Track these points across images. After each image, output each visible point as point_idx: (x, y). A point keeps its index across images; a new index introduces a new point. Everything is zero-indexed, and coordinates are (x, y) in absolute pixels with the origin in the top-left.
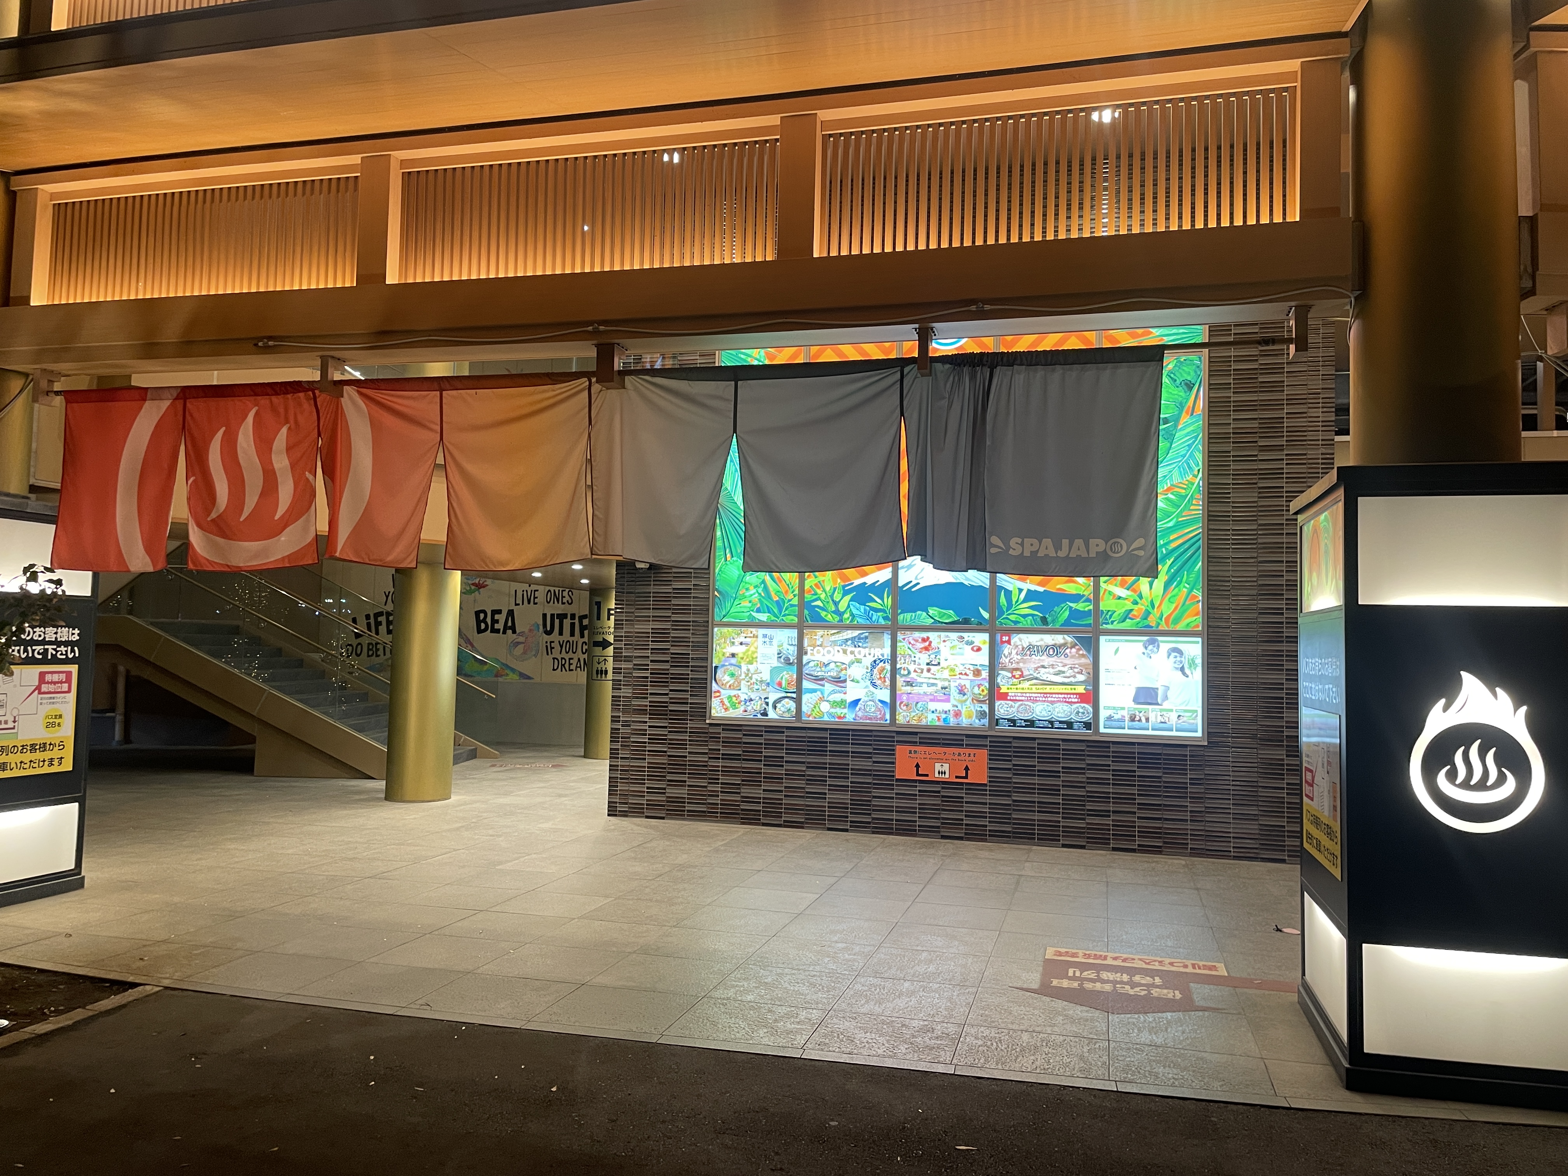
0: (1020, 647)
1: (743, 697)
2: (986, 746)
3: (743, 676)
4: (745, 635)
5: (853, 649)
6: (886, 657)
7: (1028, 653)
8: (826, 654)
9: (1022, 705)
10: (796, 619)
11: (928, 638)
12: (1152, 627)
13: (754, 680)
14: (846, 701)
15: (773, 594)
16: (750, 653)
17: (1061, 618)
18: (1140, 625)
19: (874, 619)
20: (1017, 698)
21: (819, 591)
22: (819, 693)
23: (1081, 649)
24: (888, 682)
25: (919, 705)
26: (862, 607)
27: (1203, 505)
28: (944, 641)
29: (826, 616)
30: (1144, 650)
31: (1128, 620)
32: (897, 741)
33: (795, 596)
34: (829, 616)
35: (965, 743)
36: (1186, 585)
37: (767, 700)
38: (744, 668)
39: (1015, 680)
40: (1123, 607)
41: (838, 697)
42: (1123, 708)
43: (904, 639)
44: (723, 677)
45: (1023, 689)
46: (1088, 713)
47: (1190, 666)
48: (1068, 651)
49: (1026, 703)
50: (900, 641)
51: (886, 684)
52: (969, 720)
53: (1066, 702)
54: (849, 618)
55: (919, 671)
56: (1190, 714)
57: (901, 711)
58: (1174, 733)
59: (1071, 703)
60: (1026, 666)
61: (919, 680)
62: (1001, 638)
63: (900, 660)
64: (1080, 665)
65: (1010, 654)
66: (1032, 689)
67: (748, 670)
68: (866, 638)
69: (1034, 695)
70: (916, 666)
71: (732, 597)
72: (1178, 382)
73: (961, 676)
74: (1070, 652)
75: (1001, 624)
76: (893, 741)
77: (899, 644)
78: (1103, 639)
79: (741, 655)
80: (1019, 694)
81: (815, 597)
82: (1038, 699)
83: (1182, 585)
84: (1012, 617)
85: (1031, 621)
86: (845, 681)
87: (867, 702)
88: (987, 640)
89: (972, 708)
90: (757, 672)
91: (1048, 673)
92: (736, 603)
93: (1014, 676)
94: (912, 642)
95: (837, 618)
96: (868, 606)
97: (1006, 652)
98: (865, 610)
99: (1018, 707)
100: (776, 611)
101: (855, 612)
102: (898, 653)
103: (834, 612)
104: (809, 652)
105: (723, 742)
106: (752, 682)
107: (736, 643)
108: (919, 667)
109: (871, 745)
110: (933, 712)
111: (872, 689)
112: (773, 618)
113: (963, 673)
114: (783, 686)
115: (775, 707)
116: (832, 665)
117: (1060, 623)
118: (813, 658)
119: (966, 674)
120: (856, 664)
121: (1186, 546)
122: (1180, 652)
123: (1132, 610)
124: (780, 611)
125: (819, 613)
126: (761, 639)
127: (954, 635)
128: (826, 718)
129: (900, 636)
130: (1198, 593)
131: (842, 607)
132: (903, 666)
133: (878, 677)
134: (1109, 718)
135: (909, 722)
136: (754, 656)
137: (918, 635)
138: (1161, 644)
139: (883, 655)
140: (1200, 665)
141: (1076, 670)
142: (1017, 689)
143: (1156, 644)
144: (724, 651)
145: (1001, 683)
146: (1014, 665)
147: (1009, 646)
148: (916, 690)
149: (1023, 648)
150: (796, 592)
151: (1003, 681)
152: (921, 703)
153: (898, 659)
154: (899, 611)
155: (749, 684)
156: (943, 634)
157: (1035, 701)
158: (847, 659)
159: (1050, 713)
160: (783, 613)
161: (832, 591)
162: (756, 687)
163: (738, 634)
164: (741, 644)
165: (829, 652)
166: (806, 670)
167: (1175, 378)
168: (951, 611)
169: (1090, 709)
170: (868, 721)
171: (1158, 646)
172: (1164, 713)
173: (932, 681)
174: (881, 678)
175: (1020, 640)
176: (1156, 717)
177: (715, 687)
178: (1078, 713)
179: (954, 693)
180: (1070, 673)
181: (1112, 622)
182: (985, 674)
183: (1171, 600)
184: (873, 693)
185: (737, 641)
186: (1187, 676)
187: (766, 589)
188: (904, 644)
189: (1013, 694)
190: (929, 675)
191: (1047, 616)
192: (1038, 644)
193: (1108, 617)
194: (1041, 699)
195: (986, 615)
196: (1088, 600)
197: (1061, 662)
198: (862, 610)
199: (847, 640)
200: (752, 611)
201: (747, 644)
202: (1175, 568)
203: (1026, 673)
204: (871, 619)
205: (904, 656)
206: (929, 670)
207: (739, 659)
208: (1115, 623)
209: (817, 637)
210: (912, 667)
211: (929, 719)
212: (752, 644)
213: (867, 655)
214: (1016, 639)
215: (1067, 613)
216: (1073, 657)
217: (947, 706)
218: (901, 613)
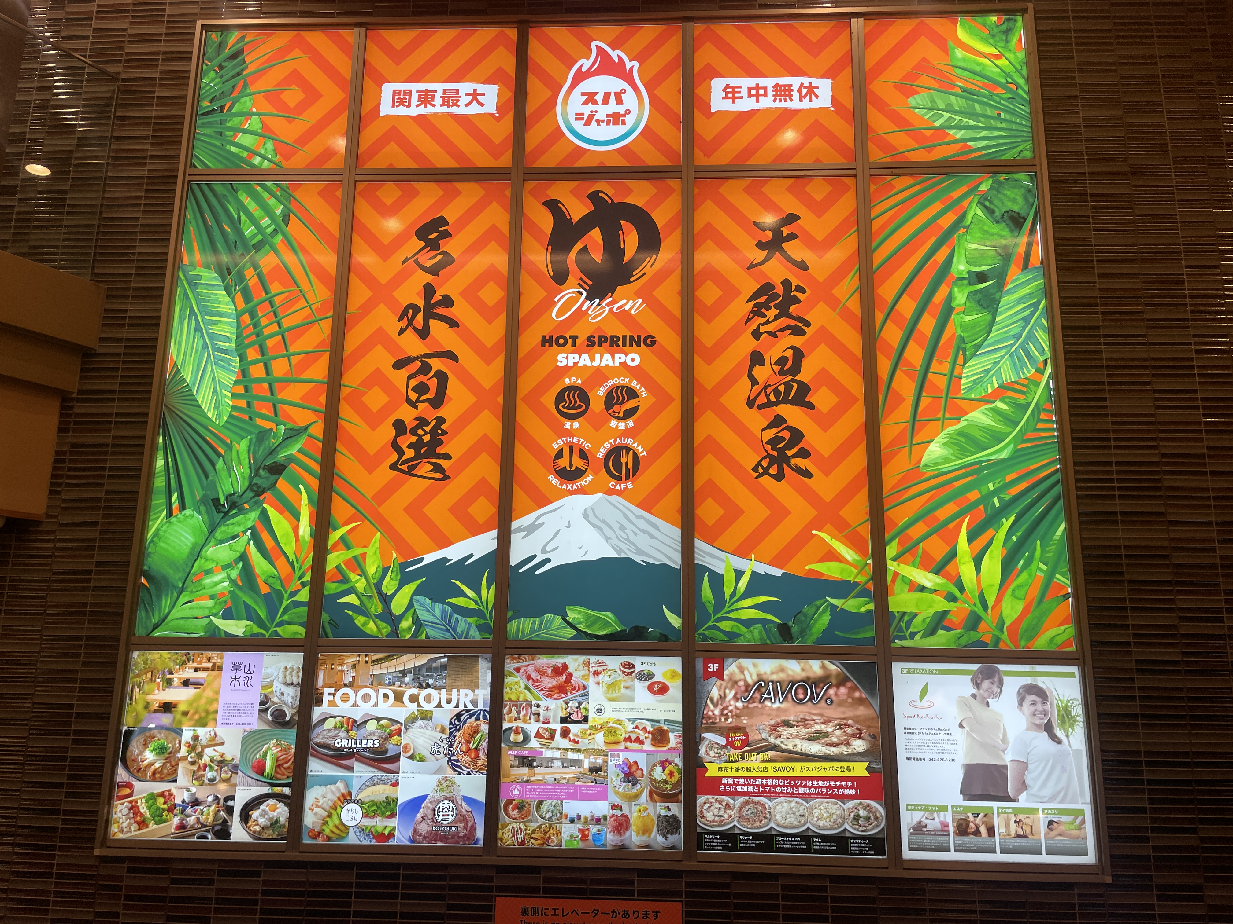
0: (741, 683)
1: (180, 797)
2: (679, 894)
3: (184, 751)
4: (195, 665)
5: (415, 691)
6: (480, 707)
7: (757, 695)
8: (359, 701)
9: (747, 803)
10: (302, 631)
11: (565, 667)
12: (986, 645)
13: (206, 759)
14: (395, 801)
15: (260, 582)
16: (203, 702)
17: (817, 626)
18: (964, 641)
19: (459, 630)
20: (739, 789)
21: (353, 577)
22: (340, 785)
23: (857, 688)
24: (483, 759)
25: (545, 807)
26: (438, 607)
27: (1060, 422)
28: (596, 673)
29: (365, 624)
30: (974, 691)
31: (941, 632)
32: (500, 889)
33: (304, 585)
34: (372, 625)
35: (636, 887)
36: (1041, 565)
37: (230, 803)
38: (187, 735)
39: (733, 751)
40: (930, 606)
41: (380, 792)
42: (944, 808)
43: (518, 670)
44: (141, 753)
45: (748, 769)
46: (876, 818)
47: (1063, 722)
48: (832, 692)
49: (756, 799)
50: (511, 675)
51: (481, 762)
52: (645, 838)
53: (833, 796)
54: (410, 629)
55: (546, 735)
56: (1070, 818)
57: (507, 819)
58: (1044, 859)
59: (844, 798)
60: (753, 721)
61: (548, 754)
62: (706, 667)
63: (510, 711)
64: (856, 720)
65: (723, 697)
66: (766, 770)
67: (196, 738)
68: (444, 667)
69: (770, 782)
70: (540, 725)
71: (175, 587)
72: (998, 214)
73: (628, 744)
74: (836, 695)
75: (705, 638)
76: (490, 889)
77: (508, 680)
78: (897, 667)
79: (182, 708)
80: (742, 781)
81: (344, 587)
82: (778, 789)
83: (1033, 566)
84: (725, 625)
85: (760, 633)
86: (396, 758)
87: (439, 802)
88: (679, 669)
89: (651, 810)
90: (214, 742)
91: (796, 736)
92: (183, 599)
93: (730, 744)
94: (534, 675)
95: (386, 629)
96: (450, 604)
97: (715, 693)
98: (443, 611)
99: (741, 808)
100: (263, 614)
101: (423, 615)
102: (506, 698)
103: (379, 617)
104: (326, 698)
105: (127, 898)
106: (201, 763)
107: (176, 681)
108: (545, 726)
109: (442, 898)
110: (572, 821)
111: (451, 774)
112: (256, 630)
113: (633, 737)
114: (268, 770)
115: (245, 817)
116: (372, 726)
117: (815, 637)
118: (333, 711)
119: (638, 740)
120: (420, 722)
121: (1035, 494)
122: (1042, 694)
123: (945, 613)
124: (272, 614)
125: (351, 619)
126: (227, 674)
127: (614, 662)
128: (352, 839)
129: (510, 665)
130: (1064, 580)
131: (398, 605)
132: (514, 725)
133: (464, 748)
134: (919, 829)
135: (523, 843)
136: (212, 709)
137: (544, 661)
138: (1006, 679)
139: (474, 703)
140: (1080, 719)
141: (849, 730)
142: (737, 769)
143: (996, 679)
144: (150, 697)
145: (707, 758)
146: (730, 720)
147: (719, 682)
148: (539, 774)
149: (747, 686)
150: (307, 577)
151: (712, 754)
152: (549, 801)
153: (505, 711)
154: (510, 614)
155: (195, 768)
156: (593, 659)
157: (773, 795)
158: (401, 714)
159: (803, 820)
160: (277, 620)
161: (378, 576)
162: (209, 774)
163: (183, 664)
164: (186, 683)
165: (366, 698)
166: (318, 736)
167: (992, 207)
168: (609, 614)
169: (881, 810)
170: (439, 844)
171: (1001, 683)
172: (1022, 817)
173: (571, 755)
174: (469, 750)
175: (742, 670)
176: (1007, 826)
177: (122, 775)
178: (857, 818)
179: (614, 778)
180: (837, 735)
181: (912, 635)
182: (674, 740)
183: (1017, 593)
184: (453, 783)
185: (177, 678)
186: (1059, 742)
187: (248, 571)
188: (518, 679)
189: (731, 781)
190: (565, 743)
191: (790, 624)
192: (775, 677)
193: (903, 625)
194: (784, 790)
195: (675, 621)
196: (863, 593)
197: (821, 715)
198: (438, 613)
199: (404, 673)
200: (215, 615)
201: (197, 684)
202: (1019, 534)
203: (754, 736)
204: (454, 630)
205: (516, 704)
206: (565, 733)
207: (178, 716)
208: (917, 637)
209: (345, 668)
210: (532, 727)
211: (565, 836)
212: (209, 684)
213: (443, 703)
214: (732, 668)
215: (825, 620)
216: (841, 704)
217: (601, 808)
218: (512, 618)
